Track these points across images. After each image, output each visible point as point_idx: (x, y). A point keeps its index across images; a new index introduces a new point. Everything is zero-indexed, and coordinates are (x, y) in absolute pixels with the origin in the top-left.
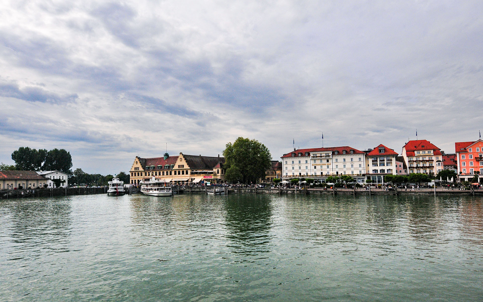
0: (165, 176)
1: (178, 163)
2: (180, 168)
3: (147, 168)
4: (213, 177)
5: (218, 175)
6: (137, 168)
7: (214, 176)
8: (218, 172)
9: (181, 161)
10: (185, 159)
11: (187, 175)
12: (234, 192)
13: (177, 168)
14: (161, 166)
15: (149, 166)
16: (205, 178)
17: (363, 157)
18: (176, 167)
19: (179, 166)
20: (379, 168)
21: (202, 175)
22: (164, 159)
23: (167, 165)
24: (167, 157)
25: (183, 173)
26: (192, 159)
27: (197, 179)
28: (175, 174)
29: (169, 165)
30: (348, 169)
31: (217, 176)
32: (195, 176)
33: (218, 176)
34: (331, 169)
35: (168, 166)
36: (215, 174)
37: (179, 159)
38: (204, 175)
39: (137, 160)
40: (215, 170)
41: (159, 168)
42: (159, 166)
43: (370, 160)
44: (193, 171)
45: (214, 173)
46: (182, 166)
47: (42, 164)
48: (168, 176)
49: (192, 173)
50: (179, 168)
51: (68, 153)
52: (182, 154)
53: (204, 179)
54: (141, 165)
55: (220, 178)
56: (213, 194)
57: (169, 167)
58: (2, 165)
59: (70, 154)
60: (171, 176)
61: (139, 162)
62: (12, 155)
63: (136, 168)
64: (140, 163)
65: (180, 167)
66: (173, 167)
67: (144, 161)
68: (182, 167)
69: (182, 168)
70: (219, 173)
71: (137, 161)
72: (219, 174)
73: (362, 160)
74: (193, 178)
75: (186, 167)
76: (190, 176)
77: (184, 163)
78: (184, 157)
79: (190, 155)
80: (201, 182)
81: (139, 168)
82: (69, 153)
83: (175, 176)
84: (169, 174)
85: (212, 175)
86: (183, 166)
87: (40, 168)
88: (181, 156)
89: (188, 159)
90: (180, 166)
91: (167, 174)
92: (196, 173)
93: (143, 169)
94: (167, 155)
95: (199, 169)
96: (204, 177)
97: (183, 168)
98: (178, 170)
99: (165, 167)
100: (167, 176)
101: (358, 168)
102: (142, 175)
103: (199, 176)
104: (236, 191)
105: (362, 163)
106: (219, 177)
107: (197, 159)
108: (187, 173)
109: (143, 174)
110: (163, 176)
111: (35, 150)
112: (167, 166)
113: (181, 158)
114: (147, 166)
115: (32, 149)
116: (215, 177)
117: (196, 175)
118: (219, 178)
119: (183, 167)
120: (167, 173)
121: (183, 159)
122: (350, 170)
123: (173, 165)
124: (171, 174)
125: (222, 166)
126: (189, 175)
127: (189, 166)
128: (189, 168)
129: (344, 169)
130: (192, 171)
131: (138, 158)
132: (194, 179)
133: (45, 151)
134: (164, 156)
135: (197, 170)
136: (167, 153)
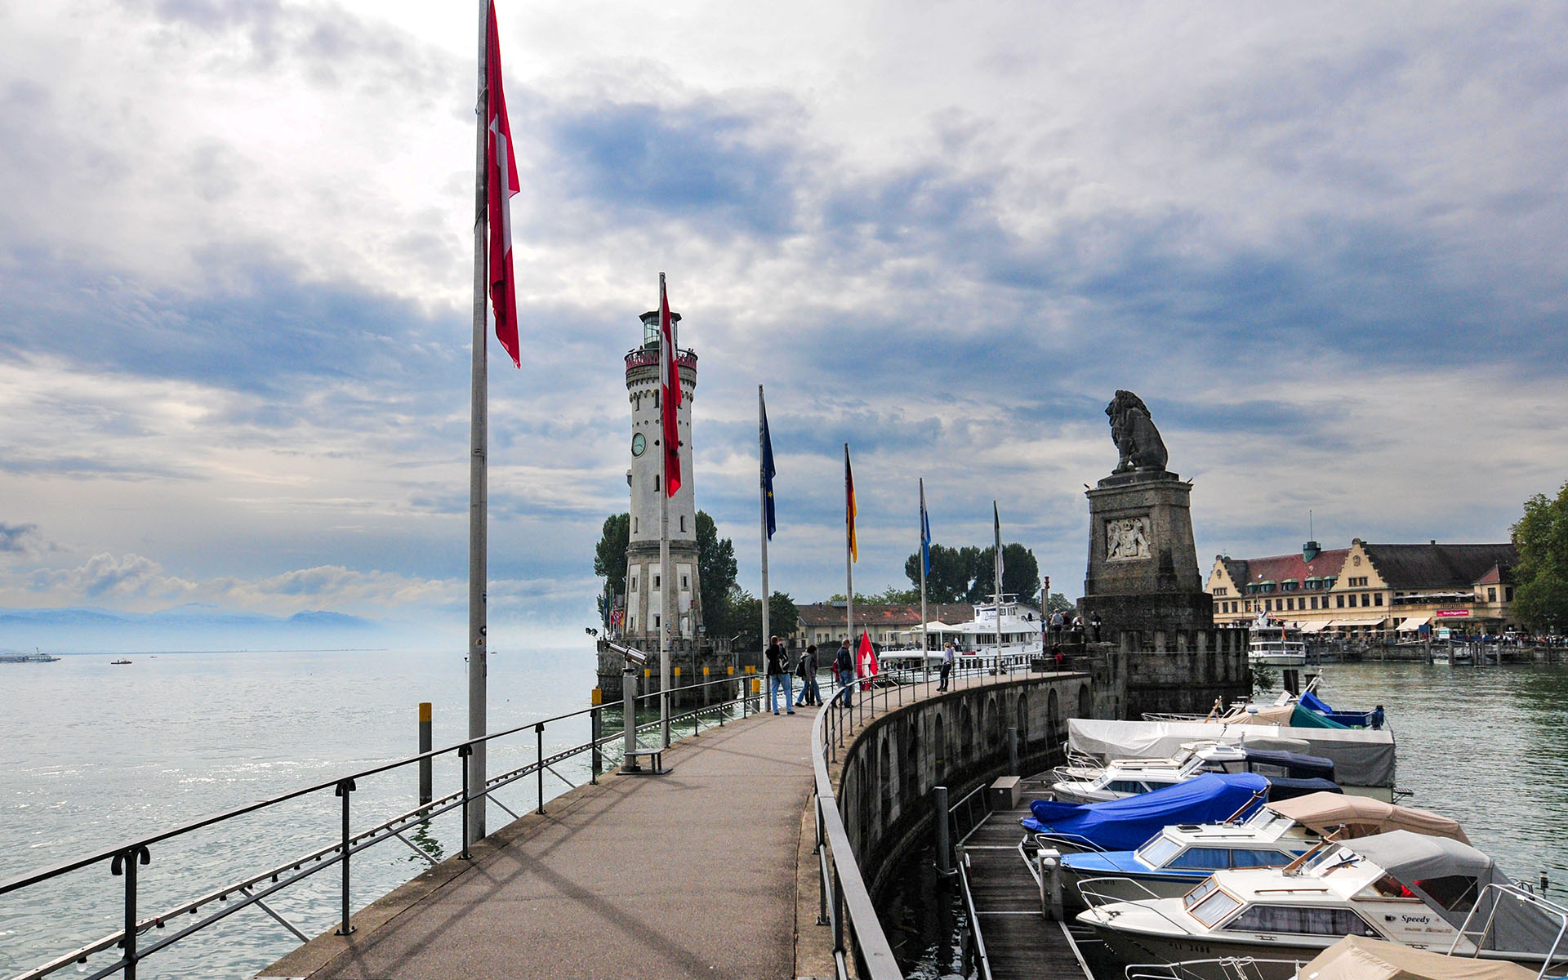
0: (1307, 613)
1: (1349, 571)
2: (1356, 588)
3: (1251, 589)
4: (1471, 614)
5: (1492, 605)
6: (1221, 589)
7: (1474, 608)
8: (1492, 598)
9: (1358, 564)
10: (1371, 560)
11: (1379, 609)
12: (1533, 659)
13: (1347, 587)
14: (1295, 581)
15: (1255, 584)
16: (1442, 618)
18: (1342, 584)
19: (1352, 581)
21: (1429, 607)
22: (1305, 560)
23: (1313, 579)
24: (1314, 552)
25: (1366, 603)
26: (1399, 556)
27: (1414, 620)
28: (1340, 604)
29: (1319, 579)
31: (1487, 608)
32: (1406, 611)
33: (1494, 611)
35: (1316, 581)
36: (1483, 603)
37: (1350, 560)
38: (1438, 606)
39: (1220, 566)
40: (1480, 591)
41: (1287, 588)
42: (1288, 583)
44: (1402, 594)
45: (1477, 600)
46: (1361, 579)
47: (971, 584)
48: (1317, 612)
49: (1397, 603)
50: (1350, 588)
51: (1027, 552)
52: (1361, 544)
53: (1438, 618)
54: (1233, 580)
55: (1500, 617)
56: (1447, 662)
57: (1320, 584)
58: (888, 590)
59: (1033, 555)
60: (1327, 611)
61: (1224, 572)
62: (907, 567)
63: (1218, 589)
64: (1229, 573)
65: (1355, 585)
66: (1332, 582)
67: (1242, 569)
68: (1361, 584)
69: (1361, 587)
70: (1495, 600)
71: (1219, 570)
72: (1498, 604)
74: (1399, 616)
75: (1375, 581)
76: (1389, 612)
77: (1367, 570)
78: (1366, 552)
79: (1390, 546)
80: (1426, 629)
81: (1225, 589)
82: (1030, 551)
83: (1341, 610)
84: (1320, 605)
85: (1470, 605)
86: (1366, 579)
87: (964, 595)
88: (1358, 551)
89: (1383, 557)
90: (1355, 579)
91: (1314, 606)
92: (1412, 601)
93: (1239, 591)
94: (1313, 547)
95: (1421, 589)
96: (1438, 613)
97: (1366, 587)
98: (1349, 591)
99: (1308, 585)
100: (1313, 612)
102: (1235, 610)
103: (1419, 609)
104: (1539, 655)
106: (1496, 611)
107: (1419, 557)
108: (1379, 602)
109: (1241, 607)
110: (1303, 612)
111: (953, 551)
112: (1311, 582)
113: (1357, 557)
114: (1250, 584)
115: (947, 547)
116: (1482, 614)
117: (1409, 607)
118: (1496, 614)
119: (1366, 584)
120: (1314, 601)
121: (1365, 558)
123: (1333, 577)
124: (1326, 605)
125: (1505, 578)
126: (1387, 609)
127: (1384, 580)
128: (1384, 585)
130: (1397, 594)
131: (1223, 561)
132: (1404, 620)
133: (976, 550)
134: (1305, 550)
135: (1414, 591)
136: (1314, 541)
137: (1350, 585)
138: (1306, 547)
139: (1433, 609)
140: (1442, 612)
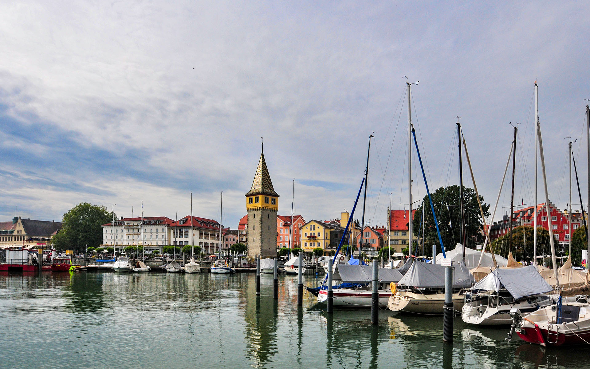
0: (7, 242)
1: (17, 228)
7: (47, 243)
9: (19, 226)
10: (23, 224)
17: (165, 228)
18: (16, 233)
20: (178, 240)
22: (13, 223)
24: (16, 221)
25: (21, 239)
27: (31, 246)
28: (15, 240)
30: (154, 240)
32: (30, 243)
34: (140, 239)
37: (18, 224)
38: (37, 242)
41: (4, 233)
42: (4, 231)
43: (172, 231)
46: (20, 231)
49: (28, 240)
52: (21, 219)
53: (37, 246)
57: (10, 232)
60: (12, 242)
66: (14, 232)
73: (165, 231)
74: (28, 244)
75: (23, 232)
76: (25, 243)
77: (21, 228)
78: (22, 222)
83: (15, 242)
84: (10, 240)
88: (20, 221)
89: (25, 224)
90: (19, 231)
94: (16, 219)
96: (37, 244)
97: (21, 234)
98: (17, 235)
99: (8, 233)
100: (9, 242)
101: (161, 239)
103: (33, 243)
105: (164, 234)
108: (24, 239)
116: (49, 244)
117: (31, 241)
120: (9, 238)
121: (21, 224)
122: (155, 241)
123: (14, 230)
124: (12, 240)
127: (25, 232)
128: (25, 234)
129: (156, 240)
130: (28, 237)
132: (29, 246)
134: (13, 220)
135: (31, 236)
136: (17, 217)
137: (18, 233)
138: (14, 219)
139: (36, 243)
140: (38, 244)
